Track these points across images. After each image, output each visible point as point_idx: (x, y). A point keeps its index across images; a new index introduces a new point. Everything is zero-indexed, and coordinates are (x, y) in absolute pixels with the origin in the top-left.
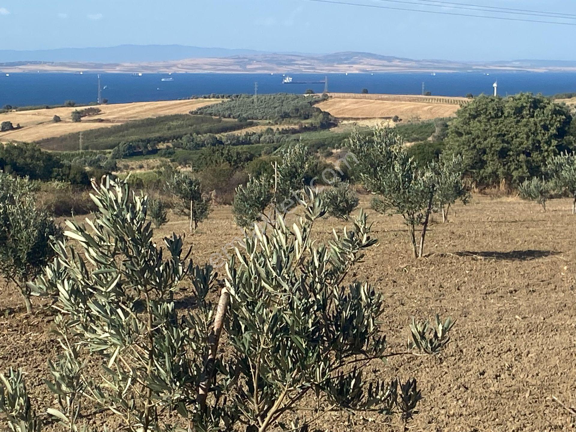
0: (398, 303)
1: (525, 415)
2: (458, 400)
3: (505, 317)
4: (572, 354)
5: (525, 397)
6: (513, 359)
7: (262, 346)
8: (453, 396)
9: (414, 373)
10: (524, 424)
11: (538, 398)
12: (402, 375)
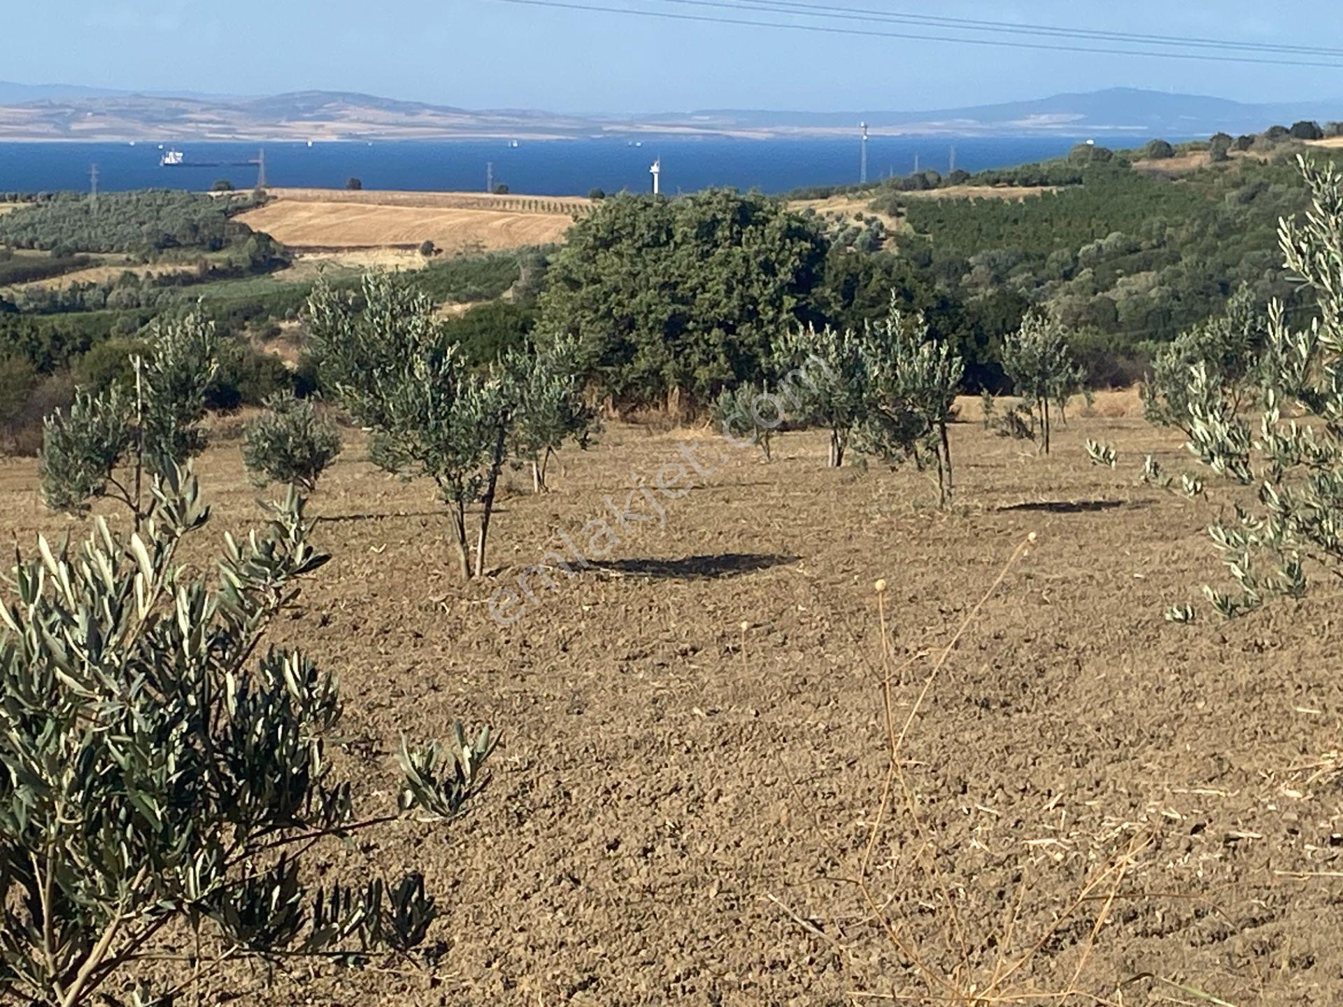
0: (424, 686)
1: (707, 938)
2: (556, 909)
3: (670, 712)
4: (815, 795)
5: (707, 897)
6: (684, 811)
7: (59, 818)
8: (546, 901)
9: (457, 850)
10: (702, 961)
11: (737, 899)
12: (429, 854)
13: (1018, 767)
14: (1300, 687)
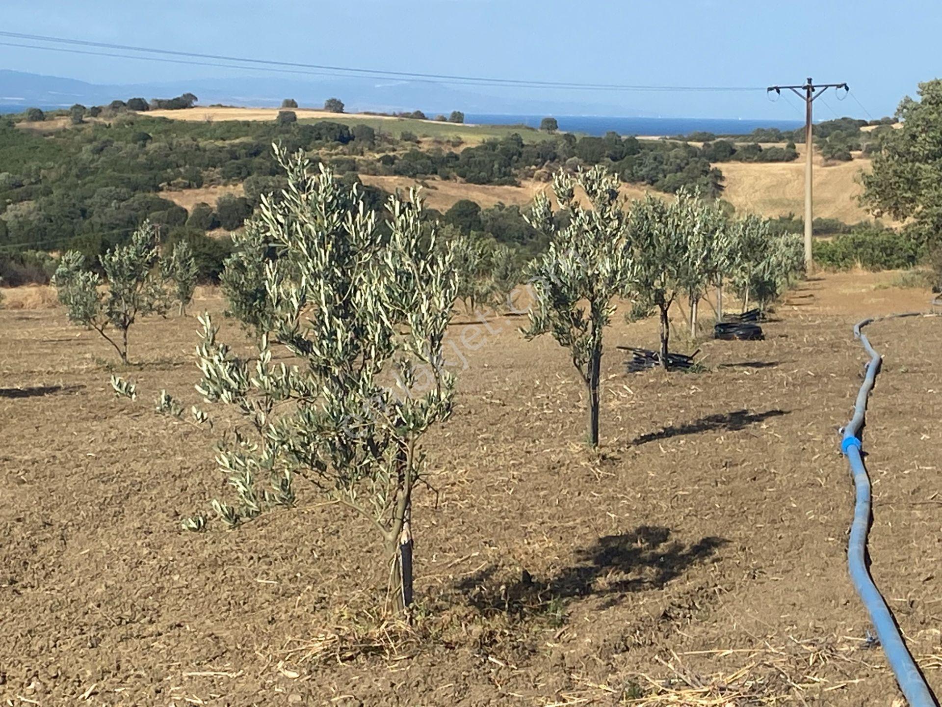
13: (42, 649)
14: (252, 558)
